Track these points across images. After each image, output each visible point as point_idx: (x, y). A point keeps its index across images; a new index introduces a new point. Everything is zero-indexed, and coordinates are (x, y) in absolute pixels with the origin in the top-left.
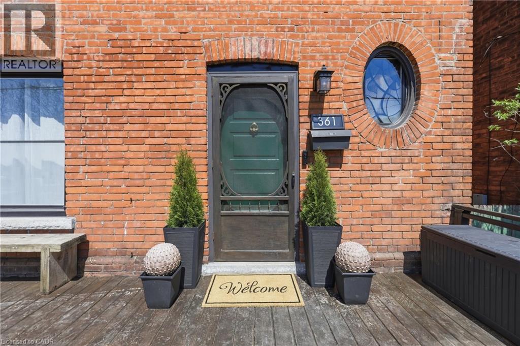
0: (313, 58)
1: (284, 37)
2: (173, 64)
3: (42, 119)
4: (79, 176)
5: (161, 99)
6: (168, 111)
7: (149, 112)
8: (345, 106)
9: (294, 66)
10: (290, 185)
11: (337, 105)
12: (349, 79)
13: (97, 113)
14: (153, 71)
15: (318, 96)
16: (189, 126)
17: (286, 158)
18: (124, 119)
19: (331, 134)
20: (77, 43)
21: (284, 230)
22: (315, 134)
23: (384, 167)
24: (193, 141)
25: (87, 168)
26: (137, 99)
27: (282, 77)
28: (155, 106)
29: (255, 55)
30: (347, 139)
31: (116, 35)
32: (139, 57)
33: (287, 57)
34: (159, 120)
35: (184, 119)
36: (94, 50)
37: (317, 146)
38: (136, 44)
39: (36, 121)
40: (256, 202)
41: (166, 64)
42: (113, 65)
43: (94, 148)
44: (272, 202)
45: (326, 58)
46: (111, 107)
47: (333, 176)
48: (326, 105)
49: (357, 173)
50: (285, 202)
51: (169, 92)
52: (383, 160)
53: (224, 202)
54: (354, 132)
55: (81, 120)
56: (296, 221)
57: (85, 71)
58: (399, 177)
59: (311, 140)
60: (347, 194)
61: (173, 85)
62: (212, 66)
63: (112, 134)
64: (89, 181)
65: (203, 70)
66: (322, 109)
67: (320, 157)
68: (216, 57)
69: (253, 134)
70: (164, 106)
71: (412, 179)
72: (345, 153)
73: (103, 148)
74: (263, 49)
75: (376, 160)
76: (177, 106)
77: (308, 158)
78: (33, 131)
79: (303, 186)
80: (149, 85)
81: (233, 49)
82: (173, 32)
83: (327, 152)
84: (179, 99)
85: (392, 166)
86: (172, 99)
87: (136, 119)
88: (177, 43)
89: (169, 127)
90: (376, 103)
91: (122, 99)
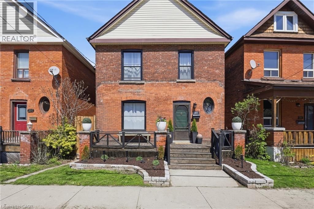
0: (193, 100)
1: (188, 96)
2: (167, 101)
3: (137, 111)
4: (149, 123)
5: (164, 108)
6: (166, 111)
7: (162, 111)
8: (199, 110)
9: (190, 102)
10: (189, 125)
11: (198, 109)
12: (200, 104)
13: (152, 111)
14: (163, 103)
15: (194, 108)
16: (170, 114)
17: (188, 120)
18: (157, 112)
19: (197, 115)
20: (149, 97)
21: (188, 134)
22: (194, 115)
23: (207, 122)
24: (170, 116)
25: (150, 122)
26: (160, 108)
27: (188, 104)
28: (163, 110)
29: (182, 100)
30: (200, 116)
31: (156, 96)
32: (160, 100)
33: (188, 100)
34: (164, 112)
35: (169, 112)
36: (152, 99)
37: (194, 118)
38: (160, 98)
39: (136, 112)
40: (182, 129)
41: (165, 101)
42: (155, 102)
43: (152, 118)
44: (185, 128)
45: (196, 100)
46: (155, 110)
47: (197, 123)
48: (196, 109)
49: (201, 123)
50: (188, 129)
51: (166, 107)
52: (207, 120)
53: (176, 129)
54: (201, 115)
55: (149, 112)
56: (190, 132)
57: (150, 103)
58: (210, 124)
59: (193, 117)
60: (199, 127)
61: (167, 105)
62: (174, 102)
63: (155, 115)
64: (150, 124)
65: (172, 103)
66: (195, 110)
67: (194, 120)
68: (175, 100)
69: (181, 115)
70: (165, 110)
71: (213, 124)
72: (200, 119)
73: (153, 118)
74: (184, 99)
75: (205, 120)
76: (167, 110)
77: (192, 120)
78: (135, 114)
79: (191, 125)
80: (162, 106)
81: (178, 99)
82: (167, 95)
83: (196, 119)
84: (168, 108)
85: (209, 122)
86: (166, 108)
87: (160, 112)
88: (168, 98)
89: (166, 114)
90: (206, 109)
91: (157, 108)
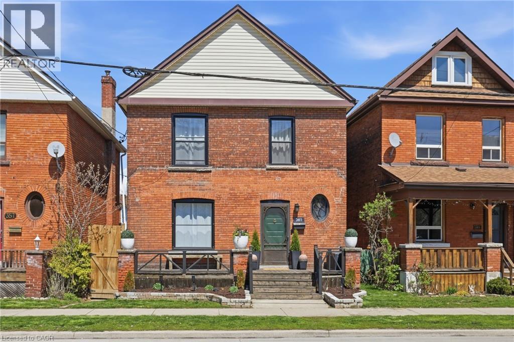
0: (294, 199)
1: (285, 192)
2: (250, 201)
3: (198, 217)
4: (219, 237)
5: (246, 212)
6: (248, 216)
7: (242, 216)
8: (305, 215)
9: (288, 202)
10: (287, 240)
11: (302, 214)
12: (306, 206)
13: (225, 217)
14: (243, 203)
15: (296, 213)
16: (255, 221)
17: (286, 231)
18: (234, 219)
19: (300, 224)
20: (219, 194)
21: (285, 255)
22: (295, 224)
23: (318, 234)
24: (256, 226)
25: (221, 234)
26: (238, 212)
27: (285, 205)
28: (244, 214)
29: (276, 198)
30: (304, 226)
31: (232, 192)
32: (239, 199)
33: (286, 199)
34: (245, 219)
35: (253, 219)
36: (225, 197)
37: (295, 228)
38: (238, 195)
39: (196, 218)
40: (276, 246)
41: (248, 201)
42: (230, 201)
43: (224, 228)
44: (281, 246)
45: (299, 199)
46: (230, 215)
47: (300, 237)
48: (298, 214)
49: (308, 236)
50: (285, 246)
51: (248, 210)
52: (317, 232)
53: (265, 246)
54: (308, 223)
55: (220, 219)
56: (289, 252)
57: (221, 203)
58: (322, 238)
59: (294, 226)
60: (305, 243)
61: (249, 208)
62: (262, 202)
63: (230, 223)
64: (222, 239)
65: (259, 203)
66: (297, 215)
67: (296, 231)
68: (263, 199)
69: (274, 223)
70: (247, 214)
71: (327, 238)
72: (305, 230)
73: (226, 228)
74: (278, 196)
75: (315, 232)
76: (251, 214)
77: (292, 232)
78: (194, 221)
79: (291, 241)
80: (242, 208)
81: (269, 196)
82: (250, 191)
83: (298, 230)
84: (251, 212)
85: (320, 234)
86: (249, 212)
87: (237, 219)
88: (252, 194)
89: (248, 221)
90: (317, 212)
91: (233, 212)
